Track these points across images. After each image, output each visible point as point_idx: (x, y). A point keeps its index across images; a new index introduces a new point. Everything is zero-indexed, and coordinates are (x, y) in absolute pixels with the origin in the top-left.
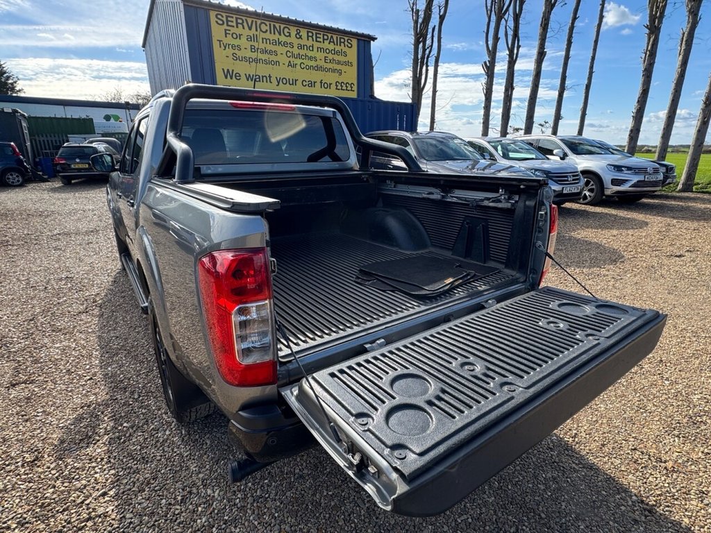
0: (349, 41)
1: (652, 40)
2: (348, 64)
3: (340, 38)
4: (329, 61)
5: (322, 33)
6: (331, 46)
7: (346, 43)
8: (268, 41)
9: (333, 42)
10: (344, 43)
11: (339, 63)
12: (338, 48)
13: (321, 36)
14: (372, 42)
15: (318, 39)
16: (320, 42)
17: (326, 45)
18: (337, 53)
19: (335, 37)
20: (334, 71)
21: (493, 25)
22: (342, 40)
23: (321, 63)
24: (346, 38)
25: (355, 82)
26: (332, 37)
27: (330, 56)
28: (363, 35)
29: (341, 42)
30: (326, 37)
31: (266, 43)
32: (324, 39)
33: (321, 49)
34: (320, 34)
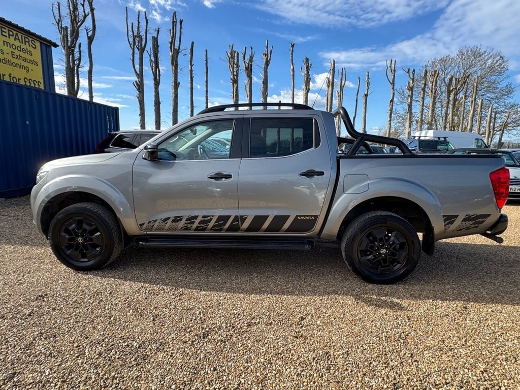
0: (33, 42)
1: (235, 87)
2: (34, 62)
3: (25, 37)
4: (16, 57)
5: (7, 28)
6: (17, 43)
7: (30, 43)
9: (19, 39)
10: (28, 42)
11: (25, 60)
12: (23, 46)
13: (7, 31)
14: (52, 47)
15: (4, 33)
16: (6, 36)
17: (12, 40)
18: (22, 50)
19: (19, 35)
20: (21, 67)
22: (27, 40)
23: (9, 57)
24: (30, 39)
25: (42, 81)
26: (17, 34)
27: (17, 53)
28: (45, 40)
29: (25, 41)
30: (11, 33)
32: (9, 35)
33: (7, 43)
34: (5, 29)
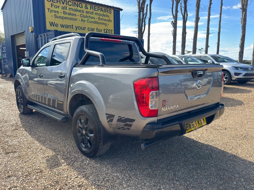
0: (110, 10)
1: (244, 14)
2: (109, 20)
3: (106, 9)
4: (100, 19)
6: (102, 13)
7: (108, 11)
8: (72, 9)
9: (103, 11)
10: (107, 11)
11: (105, 20)
12: (105, 13)
13: (97, 8)
14: (120, 11)
15: (95, 9)
16: (97, 10)
17: (99, 12)
18: (104, 16)
19: (103, 8)
20: (103, 24)
21: (175, 5)
22: (107, 10)
23: (97, 20)
24: (109, 9)
25: (113, 29)
26: (102, 8)
27: (101, 17)
28: (116, 8)
29: (106, 11)
30: (99, 8)
31: (71, 10)
32: (98, 9)
33: (97, 14)
34: (96, 7)
